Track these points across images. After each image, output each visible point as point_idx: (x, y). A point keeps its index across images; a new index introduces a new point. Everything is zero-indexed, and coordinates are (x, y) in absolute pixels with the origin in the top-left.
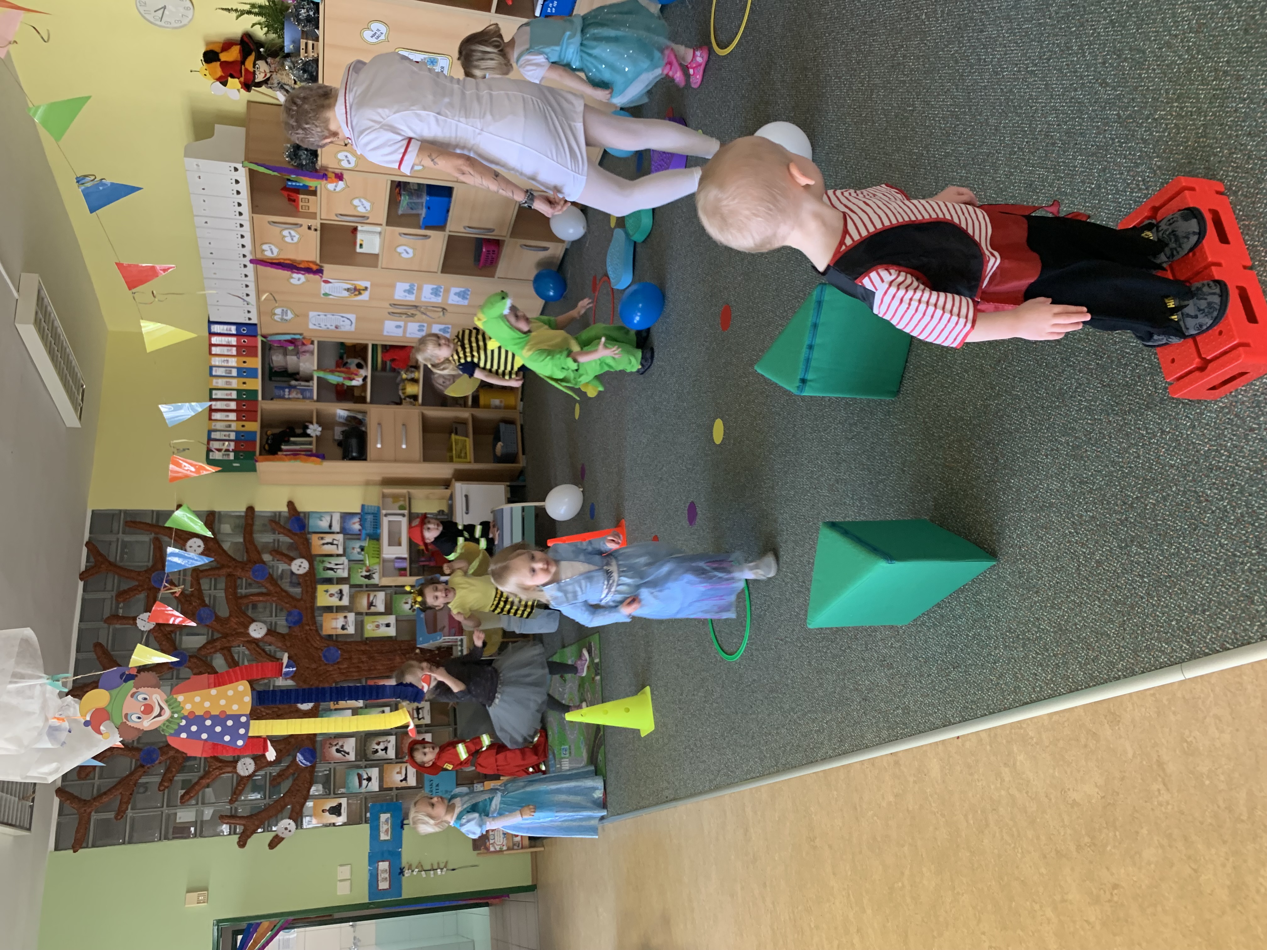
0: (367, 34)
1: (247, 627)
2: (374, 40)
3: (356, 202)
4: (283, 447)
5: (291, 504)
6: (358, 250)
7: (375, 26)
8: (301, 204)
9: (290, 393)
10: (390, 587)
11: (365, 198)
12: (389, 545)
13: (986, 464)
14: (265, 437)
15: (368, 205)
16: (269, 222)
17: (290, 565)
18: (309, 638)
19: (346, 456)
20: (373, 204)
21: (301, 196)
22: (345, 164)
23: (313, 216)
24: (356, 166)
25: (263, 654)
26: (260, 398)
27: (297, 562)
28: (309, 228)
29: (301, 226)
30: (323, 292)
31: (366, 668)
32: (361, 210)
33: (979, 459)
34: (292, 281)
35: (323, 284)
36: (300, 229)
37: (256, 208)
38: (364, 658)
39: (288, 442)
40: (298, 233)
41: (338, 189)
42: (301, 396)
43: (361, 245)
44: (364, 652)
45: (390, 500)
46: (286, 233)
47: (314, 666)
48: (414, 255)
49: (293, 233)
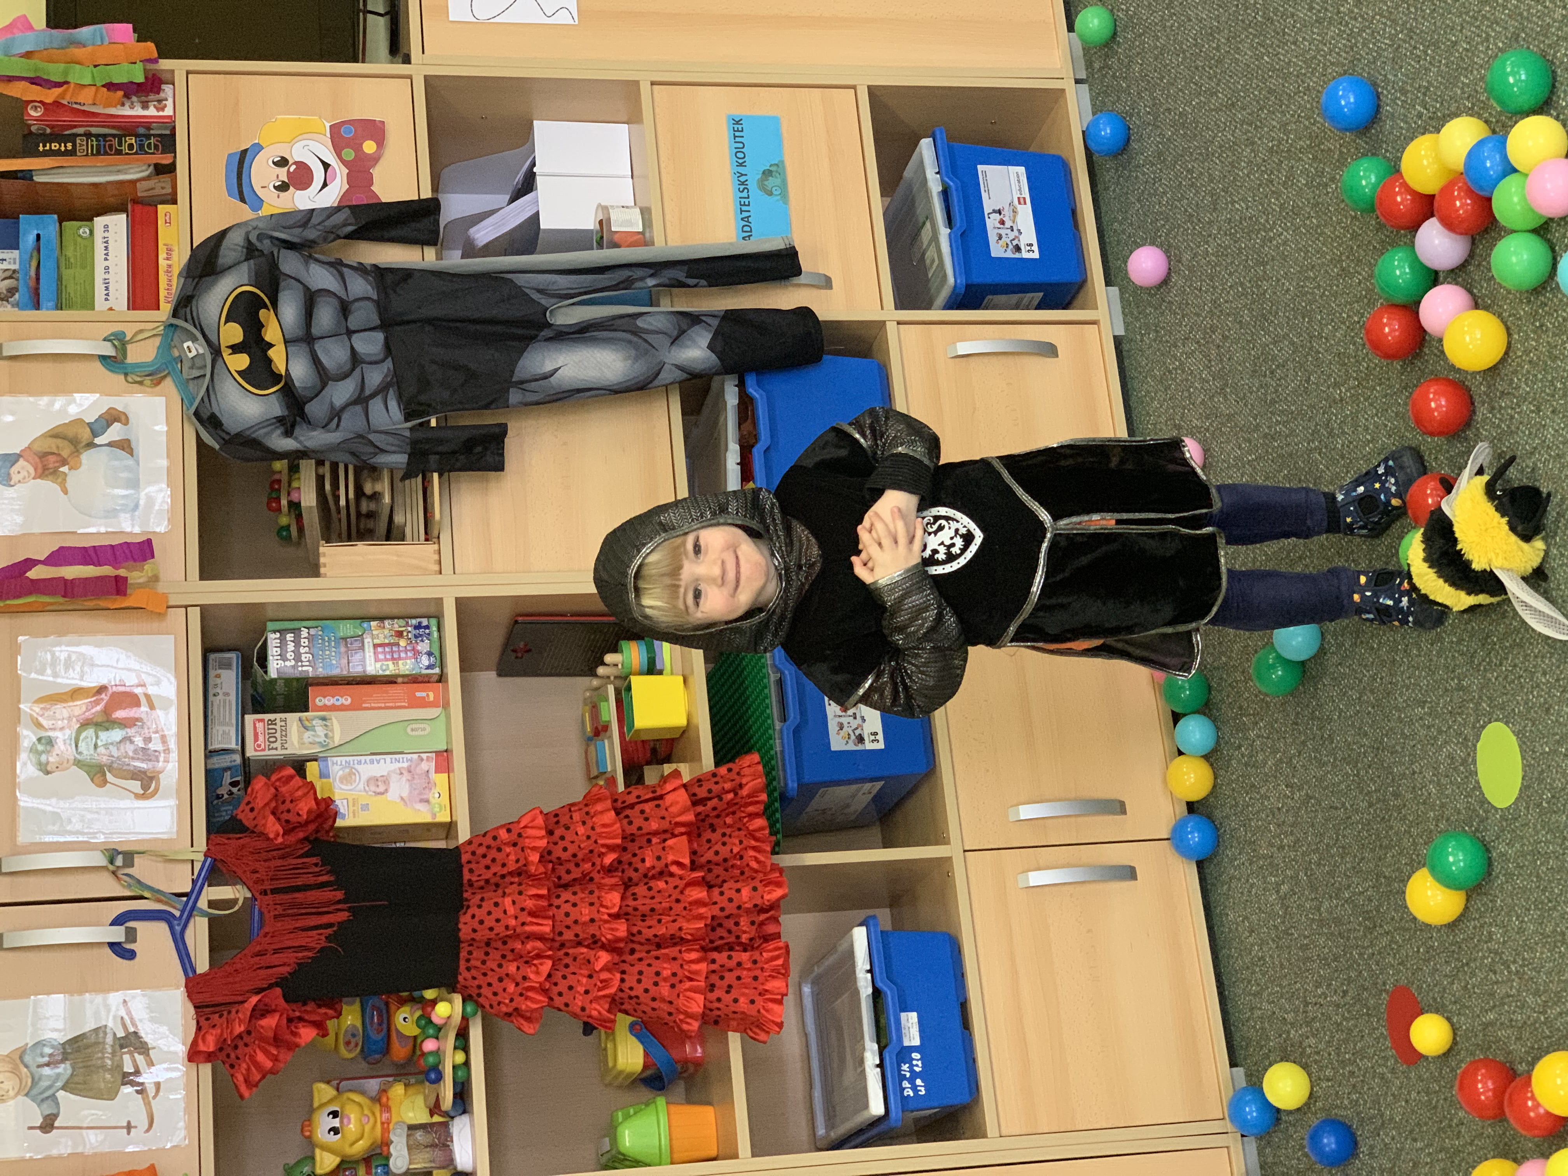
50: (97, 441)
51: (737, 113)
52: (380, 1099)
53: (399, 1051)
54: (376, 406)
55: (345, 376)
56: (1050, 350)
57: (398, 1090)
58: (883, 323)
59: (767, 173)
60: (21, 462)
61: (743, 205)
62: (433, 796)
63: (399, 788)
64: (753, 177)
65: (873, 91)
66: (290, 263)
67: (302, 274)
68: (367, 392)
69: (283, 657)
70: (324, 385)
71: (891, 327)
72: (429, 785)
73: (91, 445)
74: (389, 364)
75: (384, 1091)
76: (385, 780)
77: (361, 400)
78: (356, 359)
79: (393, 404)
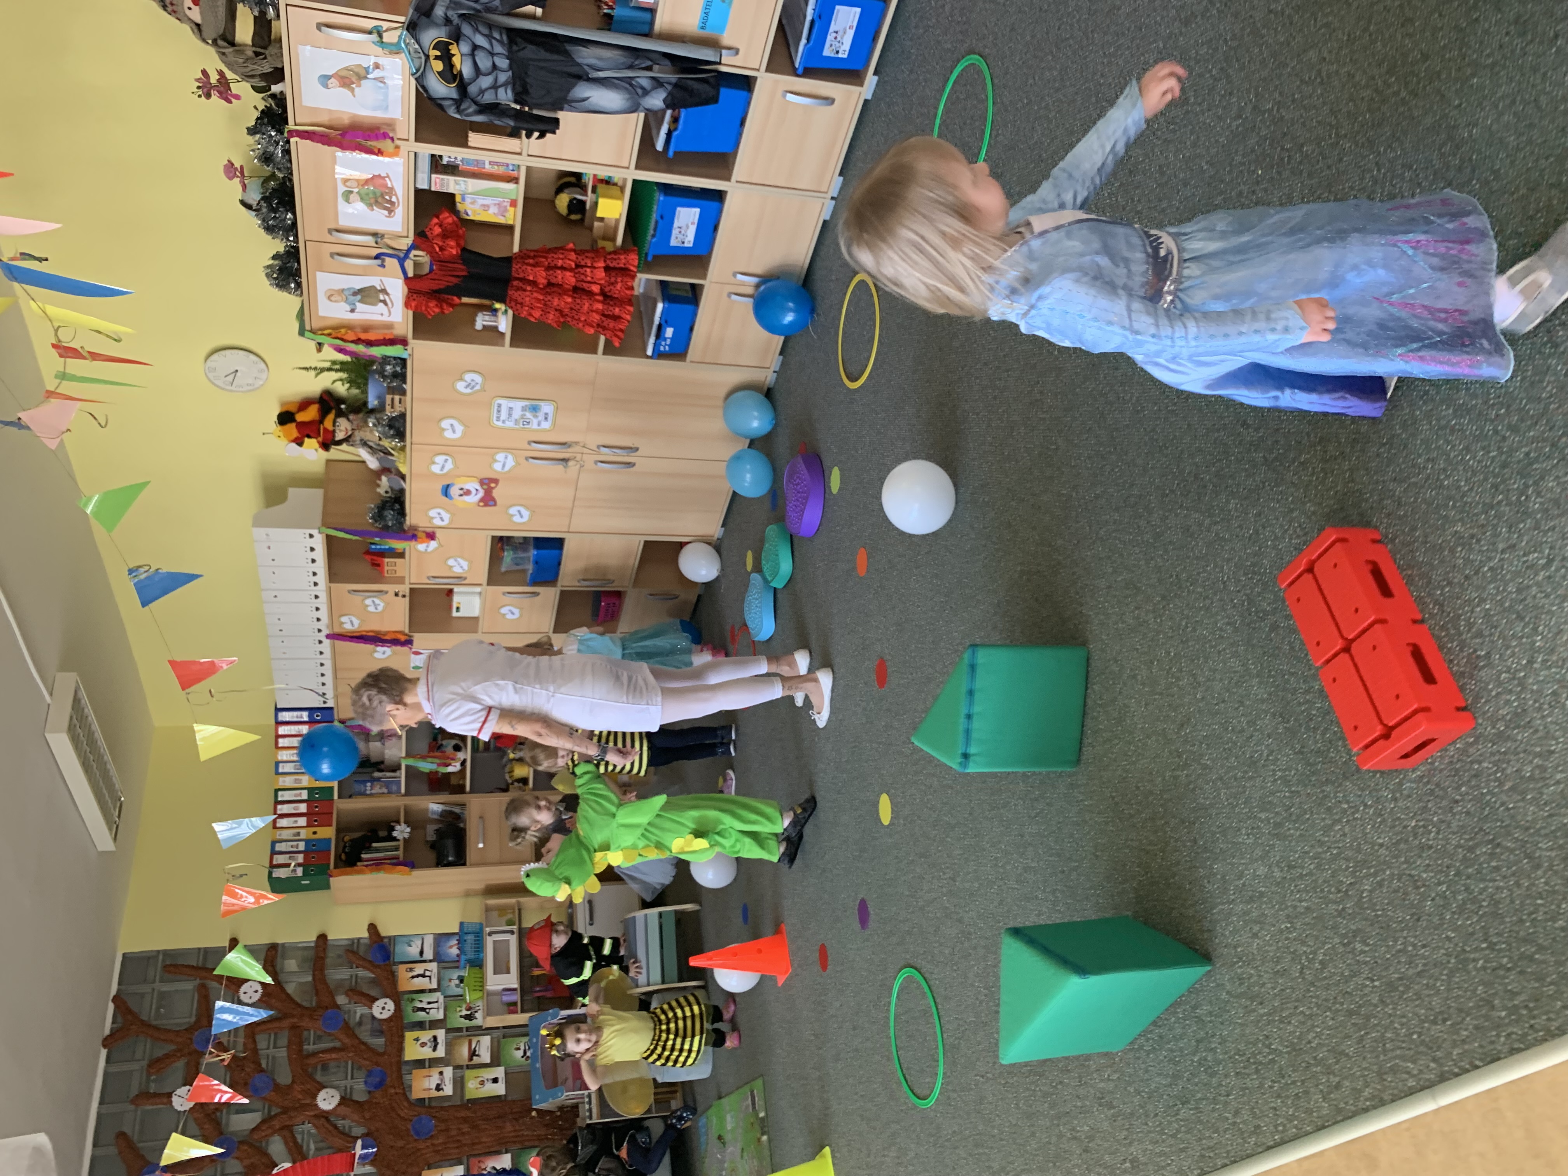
0: (460, 386)
1: (314, 1097)
2: (468, 391)
3: (451, 562)
4: (363, 856)
5: (372, 928)
6: (455, 614)
7: (468, 377)
8: (386, 568)
9: (372, 787)
10: (498, 1028)
11: (463, 558)
12: (495, 973)
13: (1185, 846)
14: (342, 844)
15: (465, 564)
16: (349, 592)
17: (371, 1008)
18: (394, 1105)
19: (441, 862)
20: (471, 563)
21: (386, 560)
22: (437, 522)
23: (401, 580)
24: (451, 521)
25: (334, 1132)
26: (336, 796)
27: (380, 1003)
28: (396, 595)
29: (387, 592)
30: (412, 665)
31: (469, 1142)
32: (457, 570)
33: (1176, 841)
34: (376, 655)
35: (413, 656)
36: (385, 597)
37: (334, 576)
38: (466, 1128)
39: (369, 849)
40: (382, 600)
41: (430, 549)
42: (386, 791)
43: (458, 609)
44: (465, 1120)
45: (495, 914)
46: (368, 602)
47: (400, 1143)
48: (521, 616)
49: (377, 601)
50: (369, 76)
54: (501, 91)
55: (489, 74)
56: (830, 101)
58: (754, 78)
60: (332, 80)
62: (507, 215)
63: (493, 210)
66: (466, 29)
67: (471, 36)
68: (499, 83)
70: (477, 77)
71: (759, 81)
72: (506, 210)
73: (366, 78)
74: (510, 73)
76: (488, 206)
77: (495, 87)
78: (495, 67)
79: (509, 92)
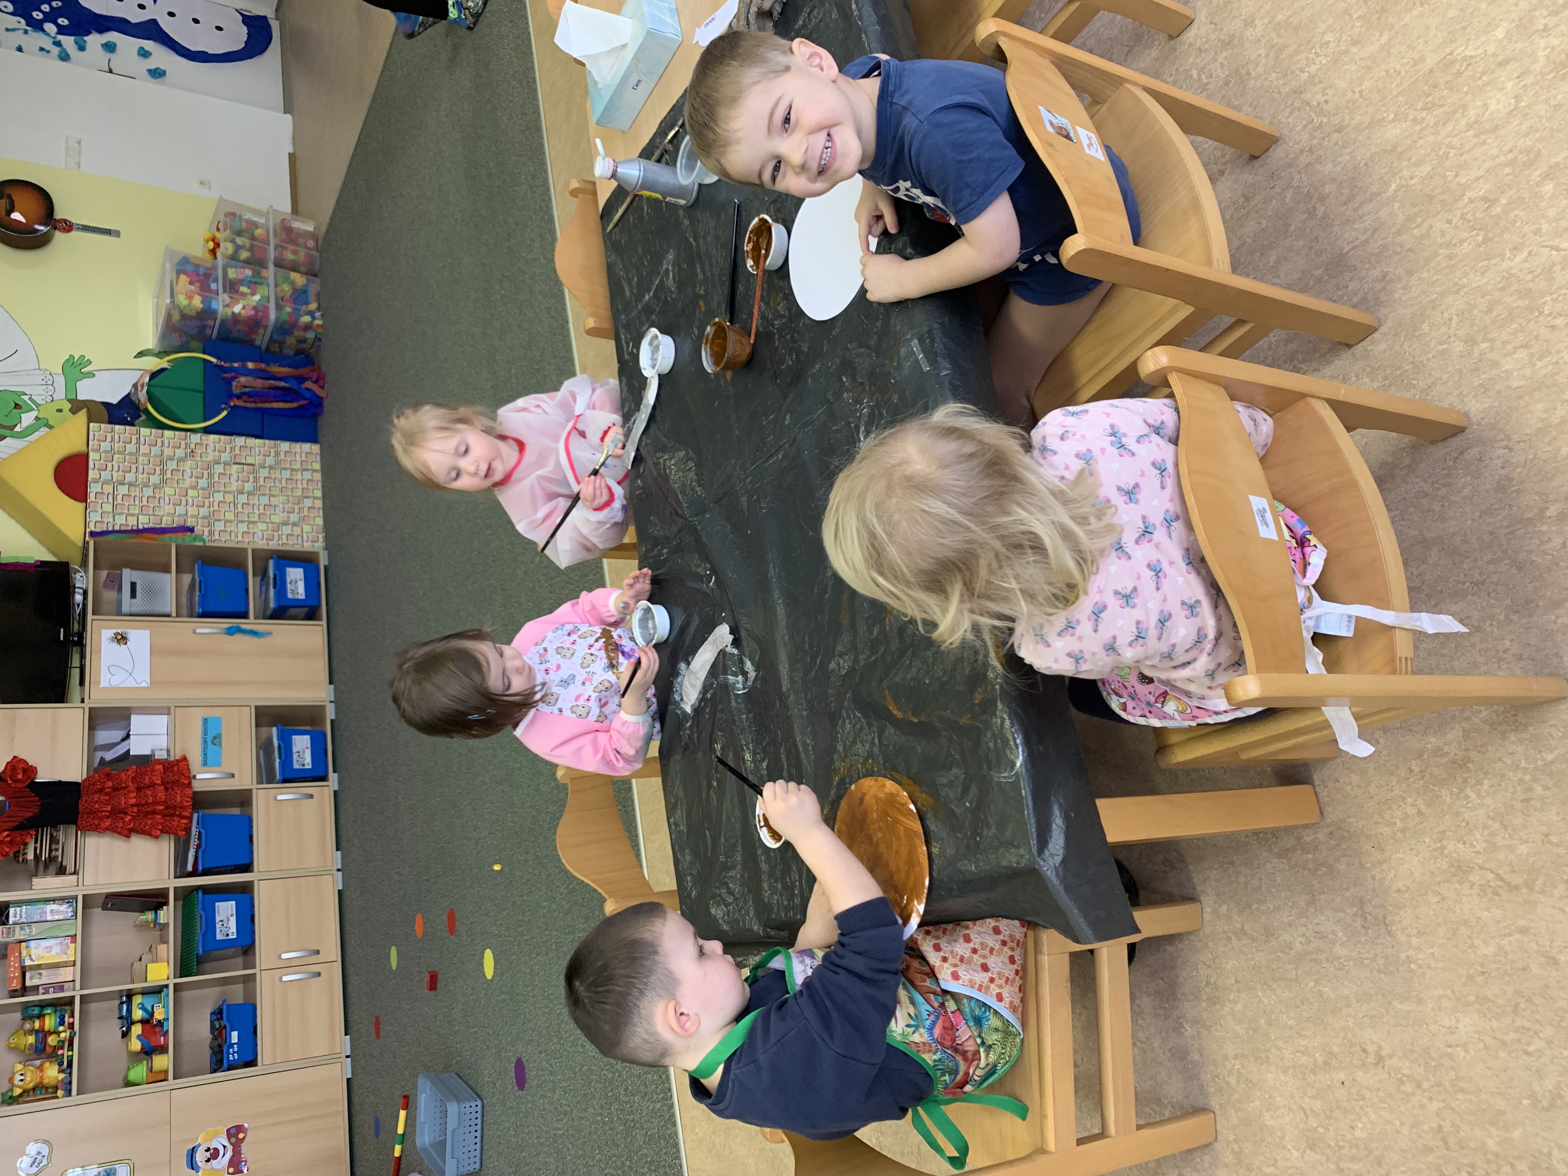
51: (206, 716)
52: (40, 1068)
53: (48, 1050)
56: (311, 796)
57: (47, 1064)
58: (250, 791)
59: (215, 738)
61: (205, 749)
64: (209, 738)
65: (257, 707)
69: (15, 916)
71: (254, 791)
75: (41, 1065)
